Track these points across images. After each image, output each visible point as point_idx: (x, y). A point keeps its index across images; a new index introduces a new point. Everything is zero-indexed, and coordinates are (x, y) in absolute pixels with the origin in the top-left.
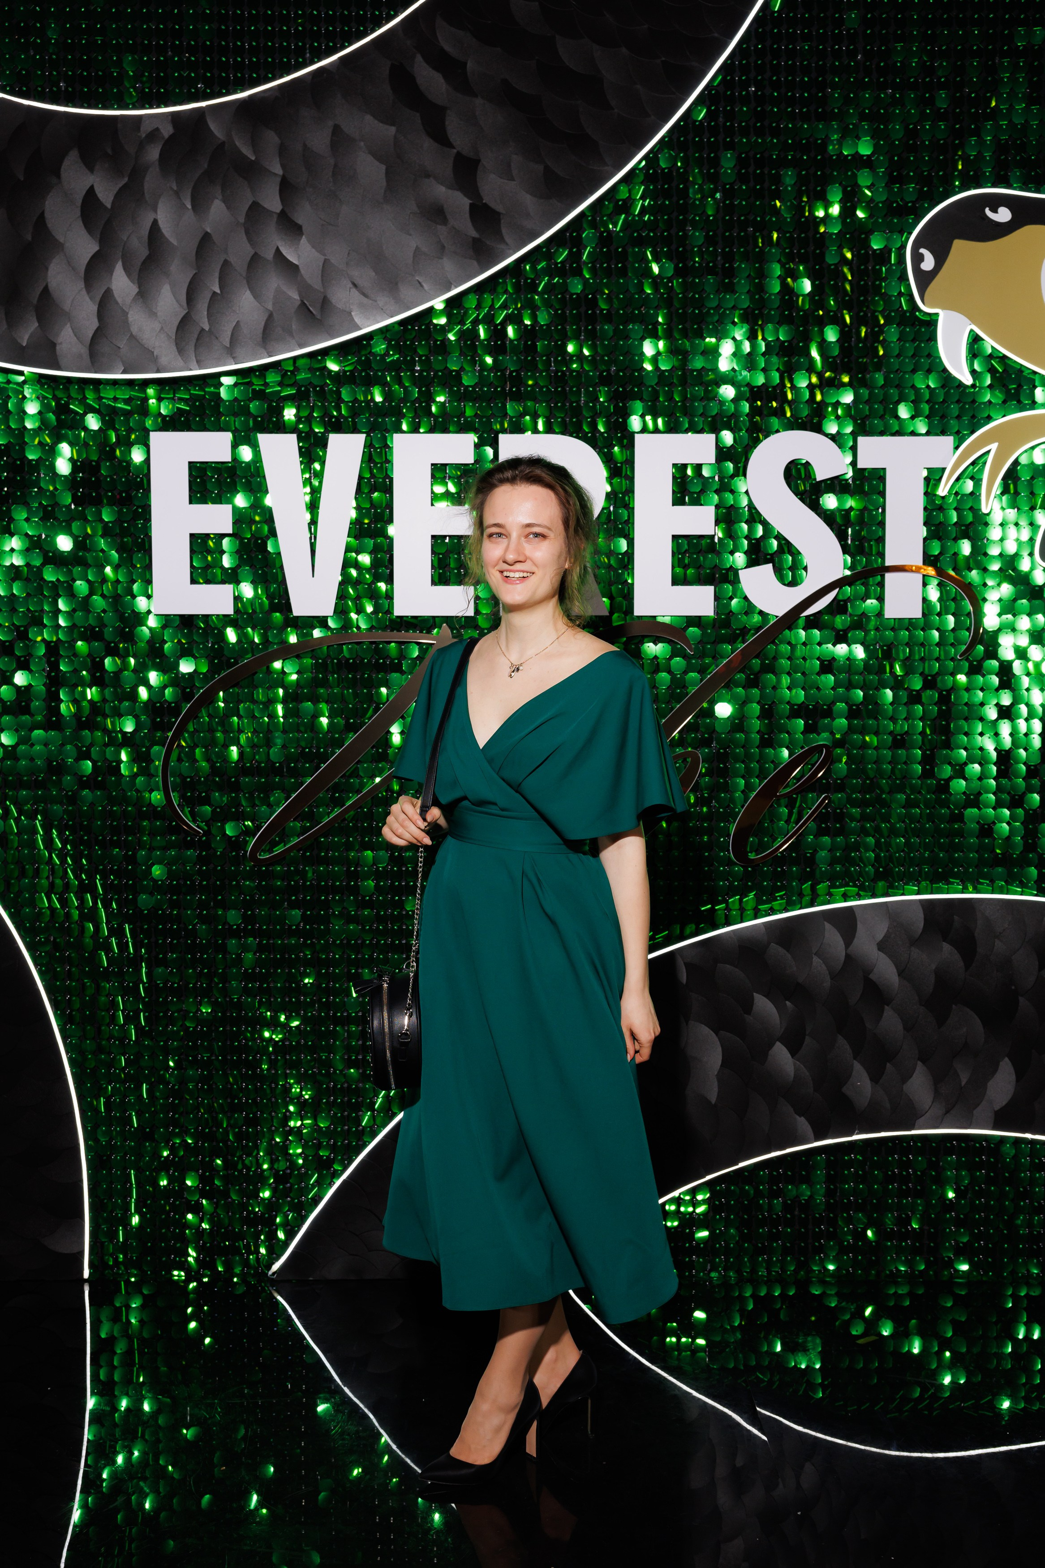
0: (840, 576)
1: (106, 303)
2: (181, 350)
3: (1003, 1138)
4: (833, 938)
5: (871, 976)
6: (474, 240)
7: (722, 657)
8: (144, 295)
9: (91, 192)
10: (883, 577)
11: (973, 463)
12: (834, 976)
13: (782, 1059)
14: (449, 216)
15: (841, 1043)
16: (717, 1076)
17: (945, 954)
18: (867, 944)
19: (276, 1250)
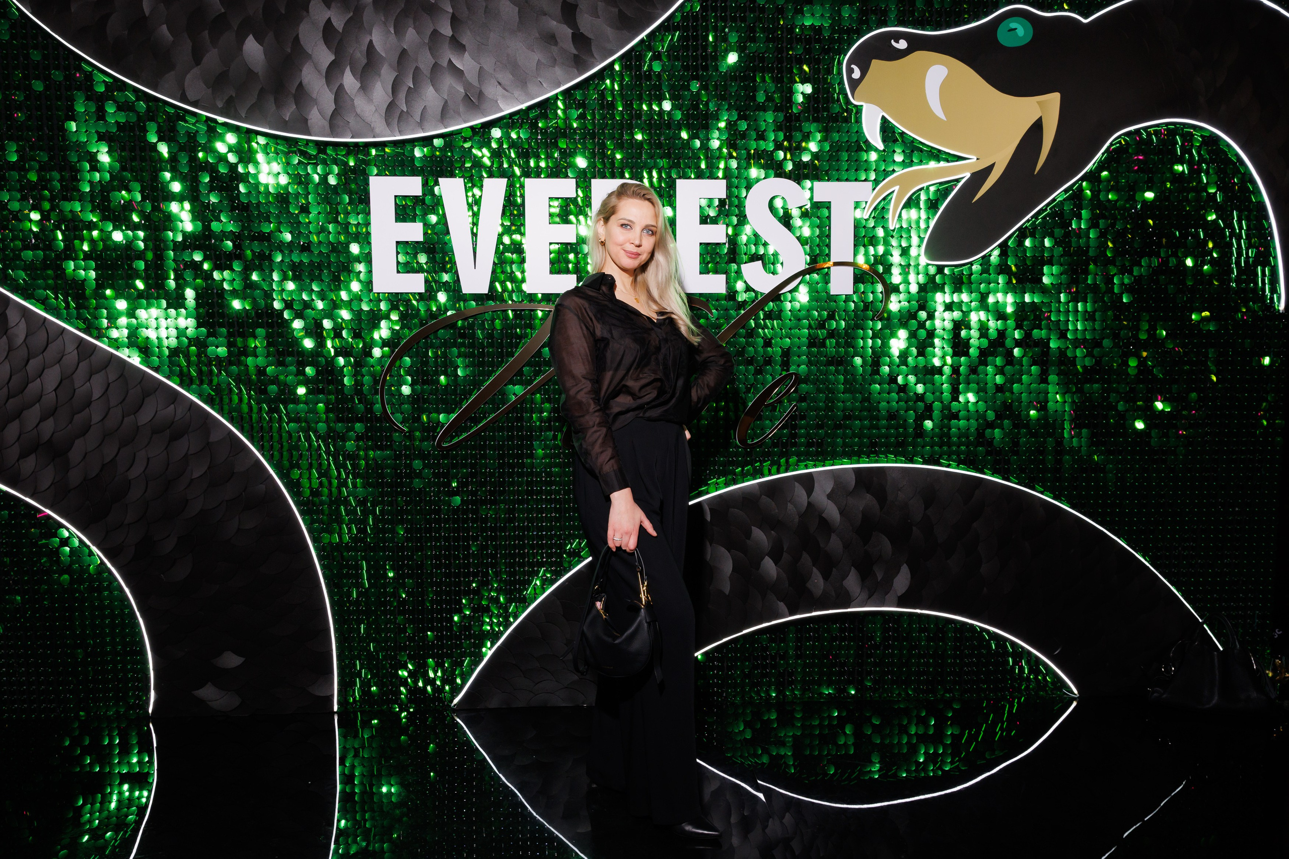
0: (803, 268)
1: (340, 94)
2: (389, 124)
3: (901, 614)
4: (800, 492)
5: (823, 515)
6: (575, 55)
7: (732, 319)
8: (365, 88)
9: (329, 21)
10: (829, 269)
11: (884, 199)
12: (800, 515)
13: (769, 566)
14: (559, 40)
15: (805, 556)
16: (730, 577)
17: (866, 501)
18: (820, 495)
19: (456, 690)
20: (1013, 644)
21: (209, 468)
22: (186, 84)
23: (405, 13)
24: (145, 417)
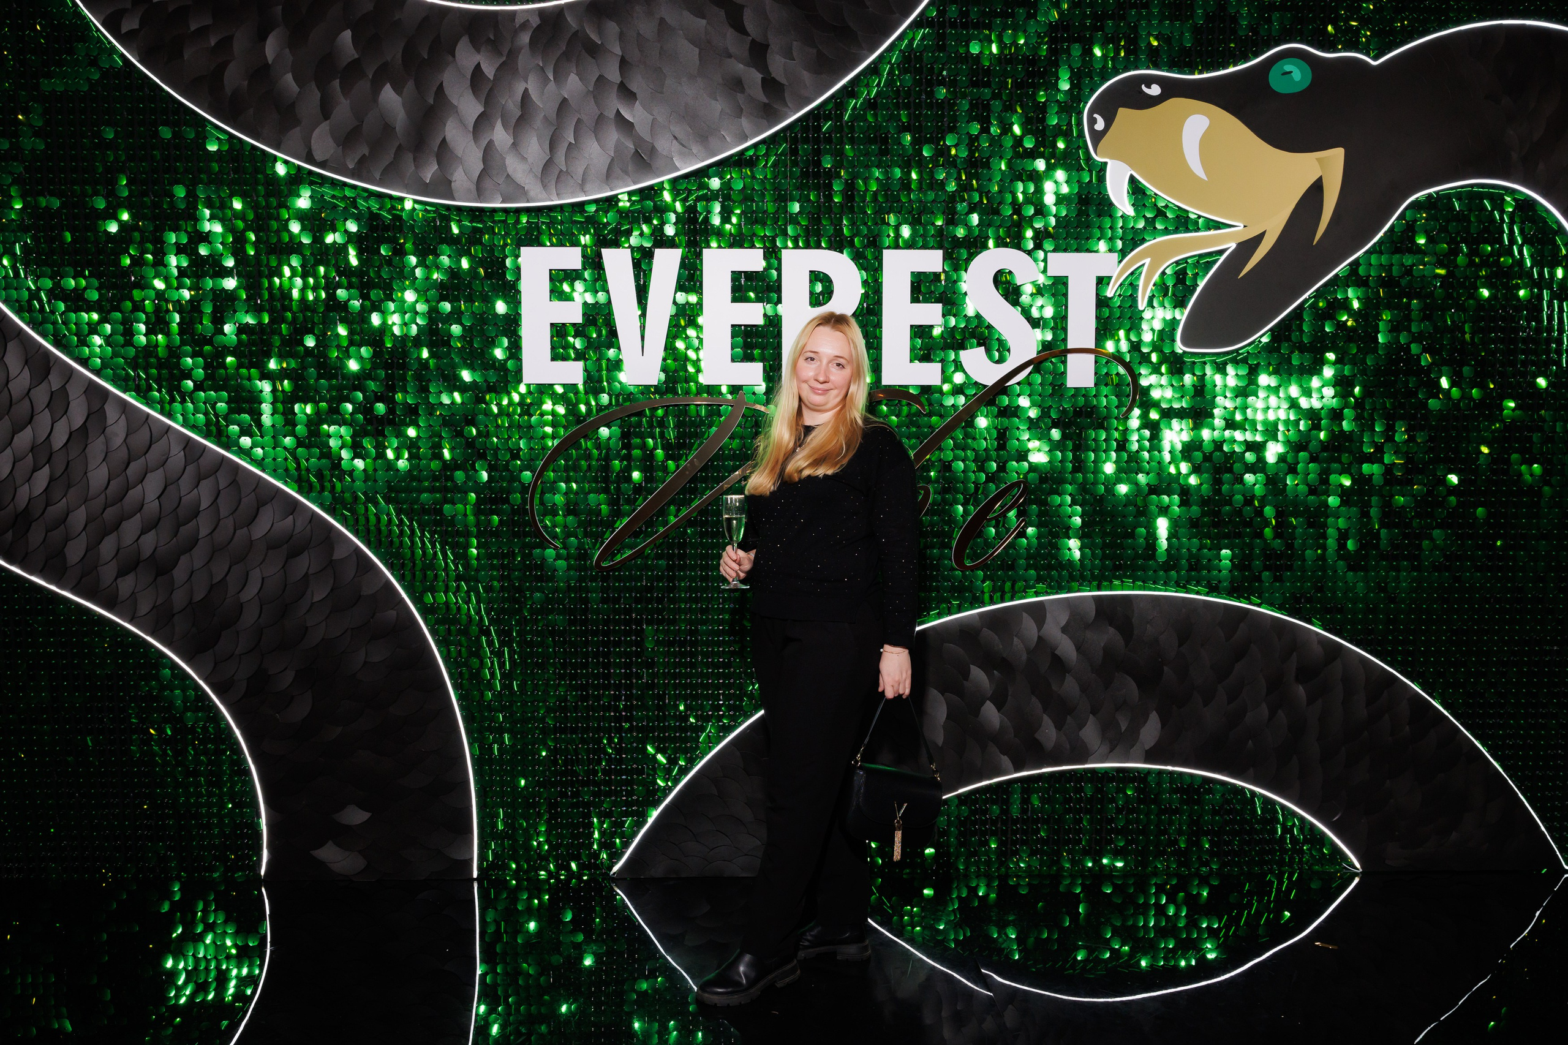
0: (1035, 355)
1: (488, 152)
2: (545, 186)
3: (1149, 771)
4: (1029, 625)
5: (1056, 653)
6: (765, 105)
8: (517, 144)
9: (478, 67)
10: (1066, 356)
11: (1132, 273)
12: (1029, 652)
13: (991, 713)
14: (746, 87)
15: (1034, 699)
16: (944, 727)
17: (1110, 635)
18: (1053, 629)
19: (615, 856)
20: (1283, 807)
21: (332, 590)
22: (313, 141)
23: (566, 56)
24: (261, 528)
